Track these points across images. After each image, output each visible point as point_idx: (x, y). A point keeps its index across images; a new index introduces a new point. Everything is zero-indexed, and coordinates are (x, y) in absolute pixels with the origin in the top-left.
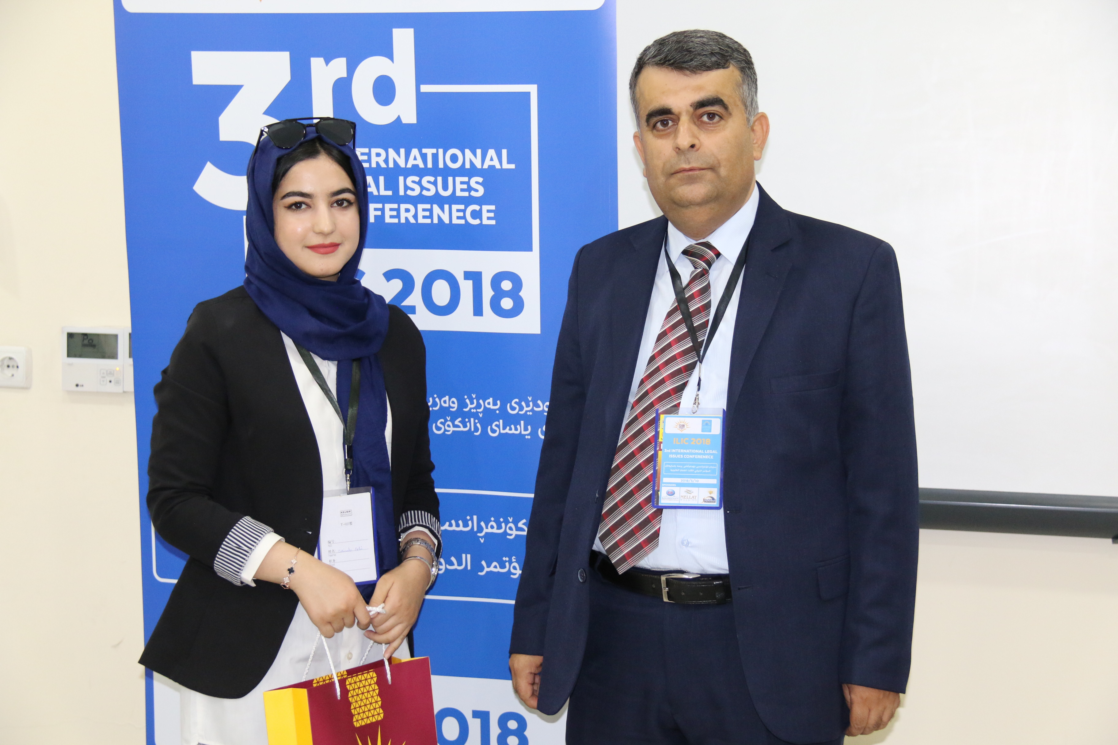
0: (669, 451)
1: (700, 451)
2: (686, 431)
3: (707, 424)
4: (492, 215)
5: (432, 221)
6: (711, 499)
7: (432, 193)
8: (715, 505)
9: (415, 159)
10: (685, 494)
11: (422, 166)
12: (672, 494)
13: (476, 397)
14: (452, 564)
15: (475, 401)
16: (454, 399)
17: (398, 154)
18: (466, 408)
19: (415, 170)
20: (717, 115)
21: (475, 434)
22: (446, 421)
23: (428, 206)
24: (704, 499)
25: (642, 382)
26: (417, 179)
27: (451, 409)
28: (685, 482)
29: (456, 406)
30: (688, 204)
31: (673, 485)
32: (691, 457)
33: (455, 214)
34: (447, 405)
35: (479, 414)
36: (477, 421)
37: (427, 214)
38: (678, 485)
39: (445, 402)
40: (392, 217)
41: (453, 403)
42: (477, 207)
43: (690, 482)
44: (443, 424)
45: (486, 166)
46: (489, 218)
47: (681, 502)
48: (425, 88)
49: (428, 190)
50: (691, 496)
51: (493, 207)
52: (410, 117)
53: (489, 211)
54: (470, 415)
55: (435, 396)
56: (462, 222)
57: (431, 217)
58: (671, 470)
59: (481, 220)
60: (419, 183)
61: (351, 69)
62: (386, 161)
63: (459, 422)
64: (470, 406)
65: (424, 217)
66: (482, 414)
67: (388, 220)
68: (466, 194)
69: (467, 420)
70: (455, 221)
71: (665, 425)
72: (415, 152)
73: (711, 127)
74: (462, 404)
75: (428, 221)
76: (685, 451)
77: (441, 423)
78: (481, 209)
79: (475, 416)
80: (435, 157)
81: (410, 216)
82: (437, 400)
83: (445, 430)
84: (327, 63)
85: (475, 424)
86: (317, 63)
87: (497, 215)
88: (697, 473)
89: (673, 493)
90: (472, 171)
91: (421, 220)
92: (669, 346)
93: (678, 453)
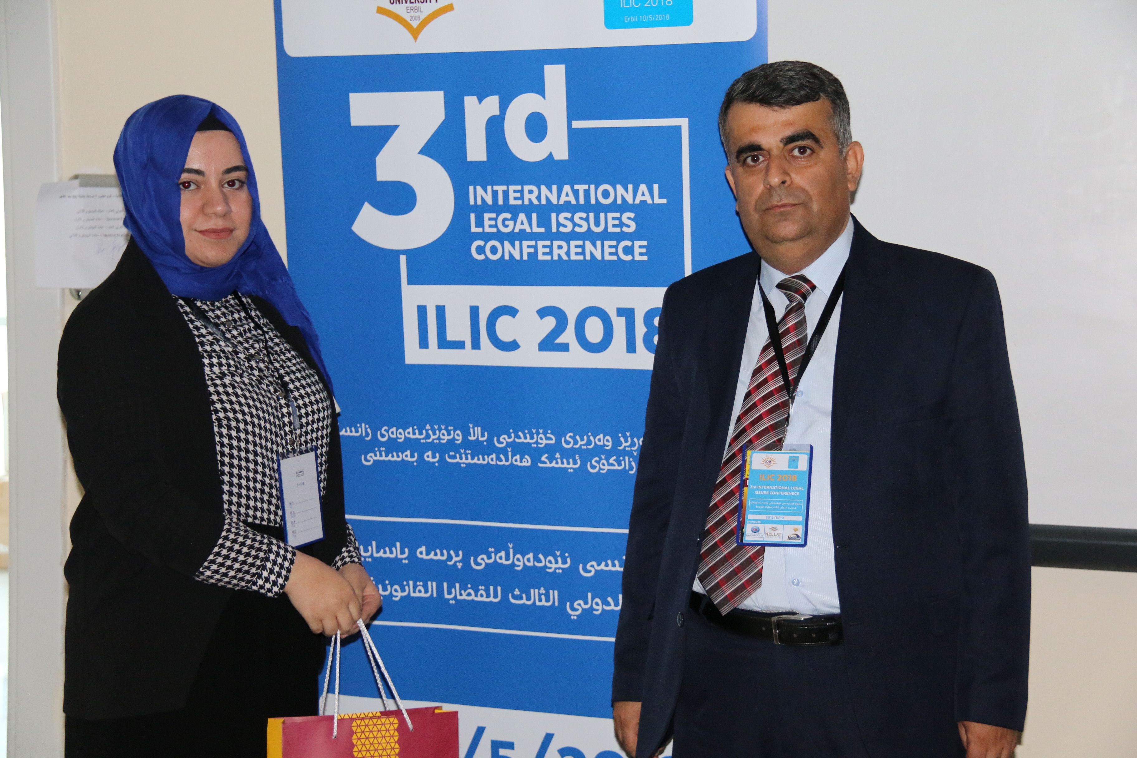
0: (755, 487)
1: (786, 488)
2: (773, 467)
3: (794, 461)
4: (644, 250)
5: (585, 257)
6: (796, 536)
7: (584, 229)
8: (800, 542)
9: (567, 195)
10: (768, 531)
11: (574, 202)
12: (756, 531)
13: (630, 435)
14: (608, 604)
15: (629, 439)
16: (608, 437)
17: (551, 191)
18: (621, 446)
19: (567, 207)
20: (809, 148)
21: (630, 472)
22: (601, 459)
23: (580, 243)
24: (789, 537)
25: (739, 419)
26: (569, 215)
27: (606, 448)
28: (770, 519)
29: (610, 444)
30: (781, 241)
31: (758, 522)
32: (777, 493)
33: (607, 250)
34: (601, 443)
35: (634, 452)
36: (631, 459)
37: (580, 250)
38: (763, 522)
39: (599, 440)
40: (544, 254)
41: (608, 441)
42: (628, 243)
43: (775, 519)
44: (598, 462)
45: (637, 202)
46: (641, 254)
47: (765, 539)
48: (577, 124)
49: (581, 226)
50: (776, 533)
51: (645, 243)
52: (562, 153)
53: (641, 247)
54: (624, 453)
55: (590, 434)
56: (615, 258)
57: (583, 253)
58: (756, 507)
59: (633, 256)
60: (571, 220)
61: (504, 107)
62: (539, 198)
63: (614, 460)
64: (624, 444)
65: (577, 254)
66: (636, 452)
67: (541, 257)
68: (618, 230)
69: (621, 458)
70: (607, 257)
71: (751, 462)
72: (567, 188)
73: (802, 161)
74: (617, 442)
75: (581, 258)
76: (771, 487)
77: (596, 461)
78: (633, 245)
79: (630, 454)
80: (587, 192)
81: (563, 252)
82: (592, 438)
83: (600, 469)
84: (480, 101)
85: (630, 462)
86: (470, 102)
87: (649, 250)
88: (782, 510)
89: (758, 530)
90: (624, 207)
91: (573, 257)
92: (765, 381)
93: (764, 490)
